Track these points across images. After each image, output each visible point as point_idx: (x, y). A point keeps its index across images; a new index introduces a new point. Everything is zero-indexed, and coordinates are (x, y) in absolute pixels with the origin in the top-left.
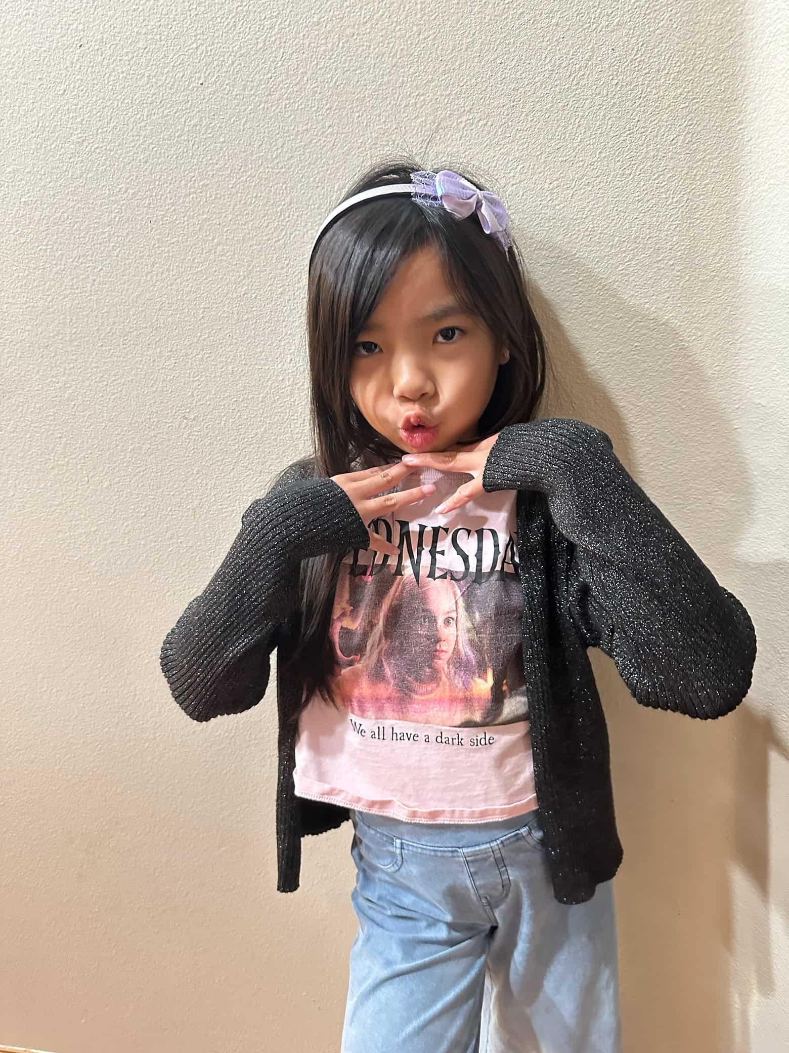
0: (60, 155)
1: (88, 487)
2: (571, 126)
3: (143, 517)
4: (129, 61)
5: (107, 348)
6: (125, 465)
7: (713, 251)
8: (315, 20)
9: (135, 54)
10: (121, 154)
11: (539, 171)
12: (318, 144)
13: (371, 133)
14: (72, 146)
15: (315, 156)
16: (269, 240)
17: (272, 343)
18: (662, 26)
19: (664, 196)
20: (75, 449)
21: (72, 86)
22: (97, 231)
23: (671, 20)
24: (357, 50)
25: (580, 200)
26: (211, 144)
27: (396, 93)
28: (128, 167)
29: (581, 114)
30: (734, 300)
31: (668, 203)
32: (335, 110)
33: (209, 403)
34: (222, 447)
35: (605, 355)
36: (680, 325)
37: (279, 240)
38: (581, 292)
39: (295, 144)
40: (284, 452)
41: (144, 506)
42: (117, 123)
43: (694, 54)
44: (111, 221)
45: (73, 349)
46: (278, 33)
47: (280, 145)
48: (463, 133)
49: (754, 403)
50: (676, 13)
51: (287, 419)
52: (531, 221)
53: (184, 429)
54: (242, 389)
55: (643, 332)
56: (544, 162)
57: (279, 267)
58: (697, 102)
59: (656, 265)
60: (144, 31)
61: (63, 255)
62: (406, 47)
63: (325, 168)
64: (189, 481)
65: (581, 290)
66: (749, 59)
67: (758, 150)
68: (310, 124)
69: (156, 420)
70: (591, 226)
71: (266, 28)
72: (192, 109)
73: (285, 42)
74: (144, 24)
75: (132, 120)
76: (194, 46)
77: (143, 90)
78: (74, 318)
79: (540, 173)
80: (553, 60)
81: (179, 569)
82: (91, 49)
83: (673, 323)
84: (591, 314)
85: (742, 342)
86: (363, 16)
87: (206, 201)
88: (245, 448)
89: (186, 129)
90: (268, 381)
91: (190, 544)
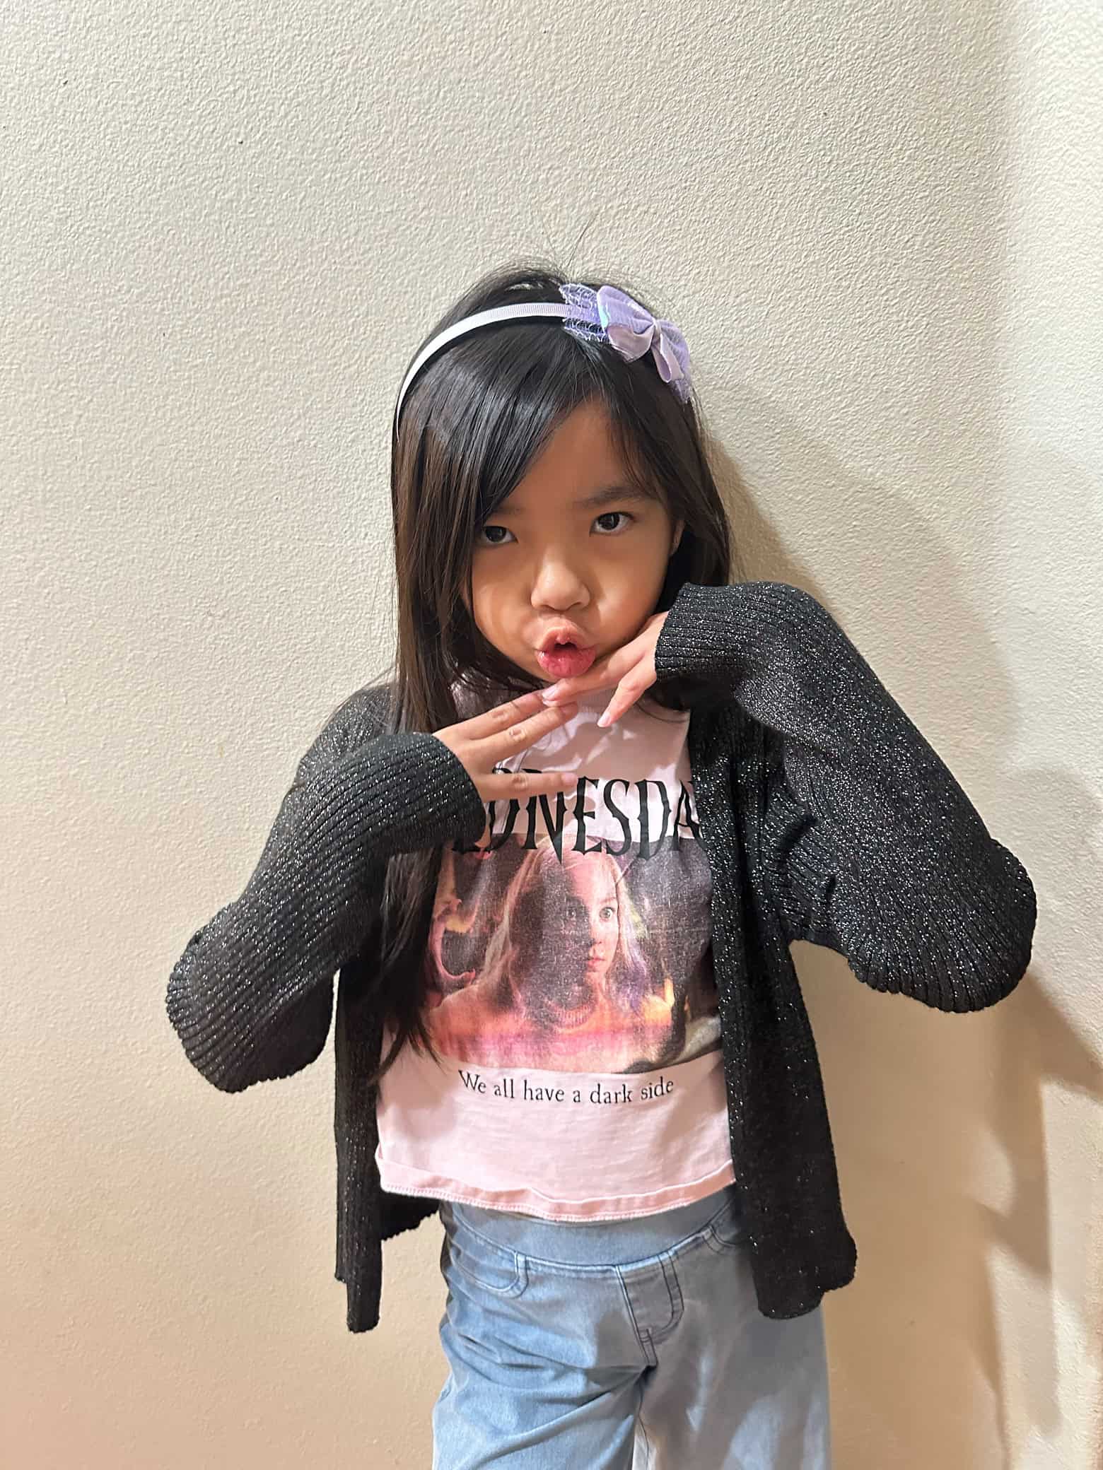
0: (33, 236)
1: (66, 712)
2: (765, 219)
3: (146, 755)
4: (136, 106)
5: (98, 513)
6: (121, 680)
7: (963, 396)
8: (405, 58)
9: (145, 97)
10: (123, 237)
11: (721, 278)
12: (408, 232)
13: (484, 219)
14: (51, 224)
15: (403, 249)
16: (335, 364)
17: (339, 511)
18: (894, 85)
19: (895, 318)
20: (48, 656)
21: (51, 140)
22: (85, 347)
23: (905, 77)
24: (464, 103)
25: (777, 321)
26: (253, 228)
27: (519, 164)
28: (132, 258)
29: (779, 202)
30: (992, 464)
31: (901, 328)
32: (433, 185)
33: (245, 593)
34: (264, 656)
35: (811, 538)
36: (916, 498)
37: (349, 366)
38: (778, 449)
39: (375, 230)
40: (353, 665)
41: (147, 739)
42: (118, 193)
43: (938, 124)
44: (106, 332)
45: (48, 513)
46: (351, 75)
47: (353, 232)
48: (614, 223)
49: (1018, 608)
50: (913, 68)
51: (360, 617)
52: (707, 349)
53: (209, 629)
54: (294, 574)
55: (865, 506)
56: (729, 266)
57: (351, 402)
58: (941, 191)
59: (883, 413)
60: (158, 65)
61: (34, 379)
62: (534, 101)
63: (418, 266)
64: (214, 704)
65: (778, 446)
66: (1013, 134)
67: (1025, 259)
68: (396, 204)
69: (167, 616)
70: (793, 357)
71: (334, 67)
72: (226, 177)
73: (362, 88)
74: (158, 56)
75: (139, 189)
76: (231, 88)
77: (156, 148)
78: (50, 470)
79: (722, 282)
80: (742, 126)
81: (197, 832)
82: (80, 89)
83: (907, 494)
84: (791, 480)
85: (1001, 523)
86: (473, 56)
87: (245, 308)
88: (298, 658)
89: (218, 205)
90: (332, 563)
91: (214, 794)
